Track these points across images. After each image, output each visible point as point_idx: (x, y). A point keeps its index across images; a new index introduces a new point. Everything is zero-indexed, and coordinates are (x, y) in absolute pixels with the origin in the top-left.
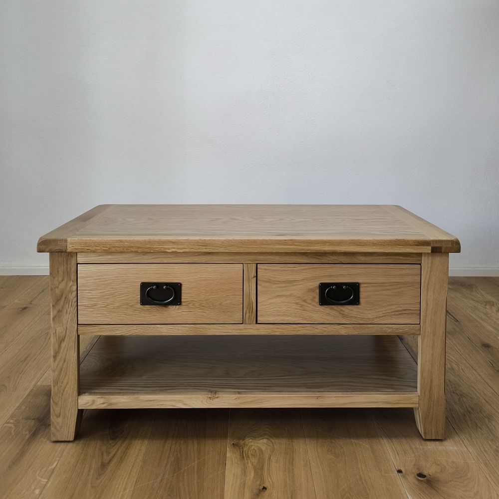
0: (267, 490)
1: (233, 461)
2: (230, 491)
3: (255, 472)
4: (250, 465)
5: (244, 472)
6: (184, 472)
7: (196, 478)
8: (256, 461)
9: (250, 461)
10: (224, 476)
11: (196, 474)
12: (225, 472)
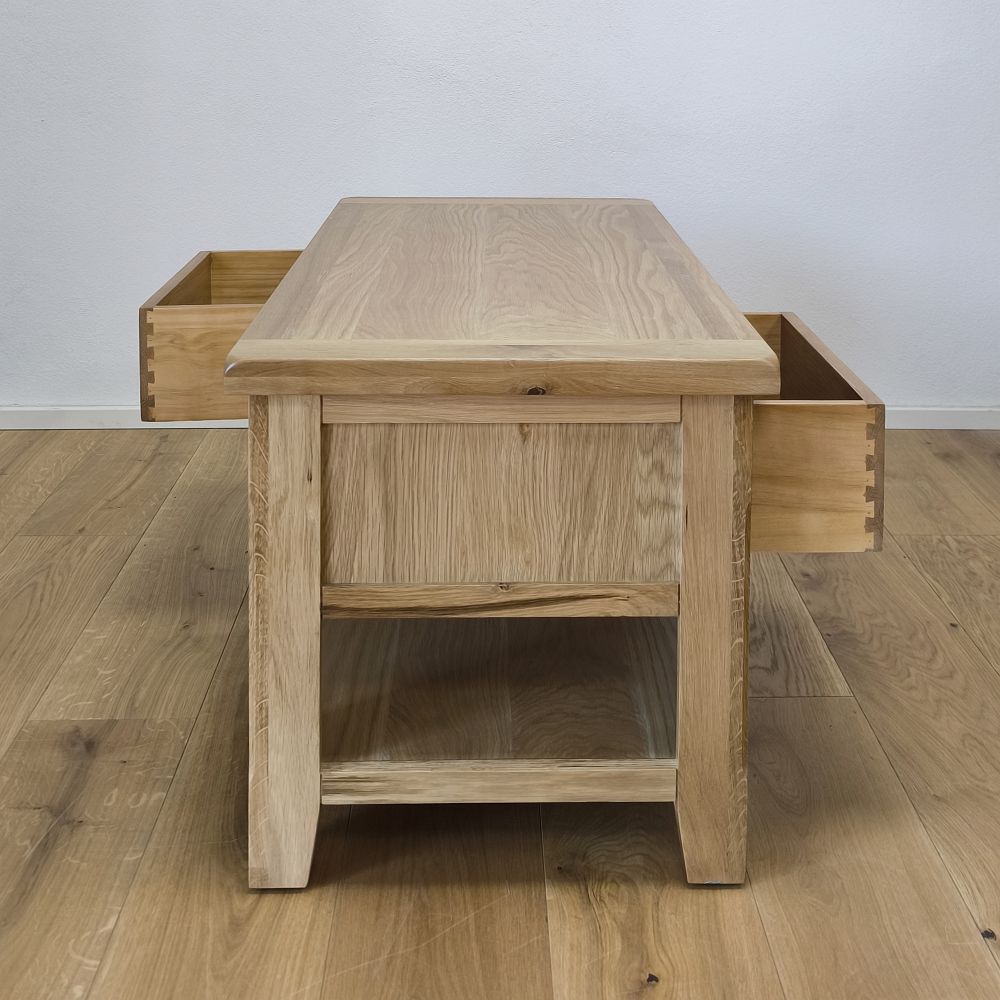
0: (661, 981)
1: (563, 911)
2: (567, 986)
3: (622, 938)
4: (608, 921)
5: (597, 937)
6: (444, 941)
7: (476, 955)
8: (623, 911)
9: (609, 913)
10: (546, 948)
11: (474, 944)
12: (547, 939)
